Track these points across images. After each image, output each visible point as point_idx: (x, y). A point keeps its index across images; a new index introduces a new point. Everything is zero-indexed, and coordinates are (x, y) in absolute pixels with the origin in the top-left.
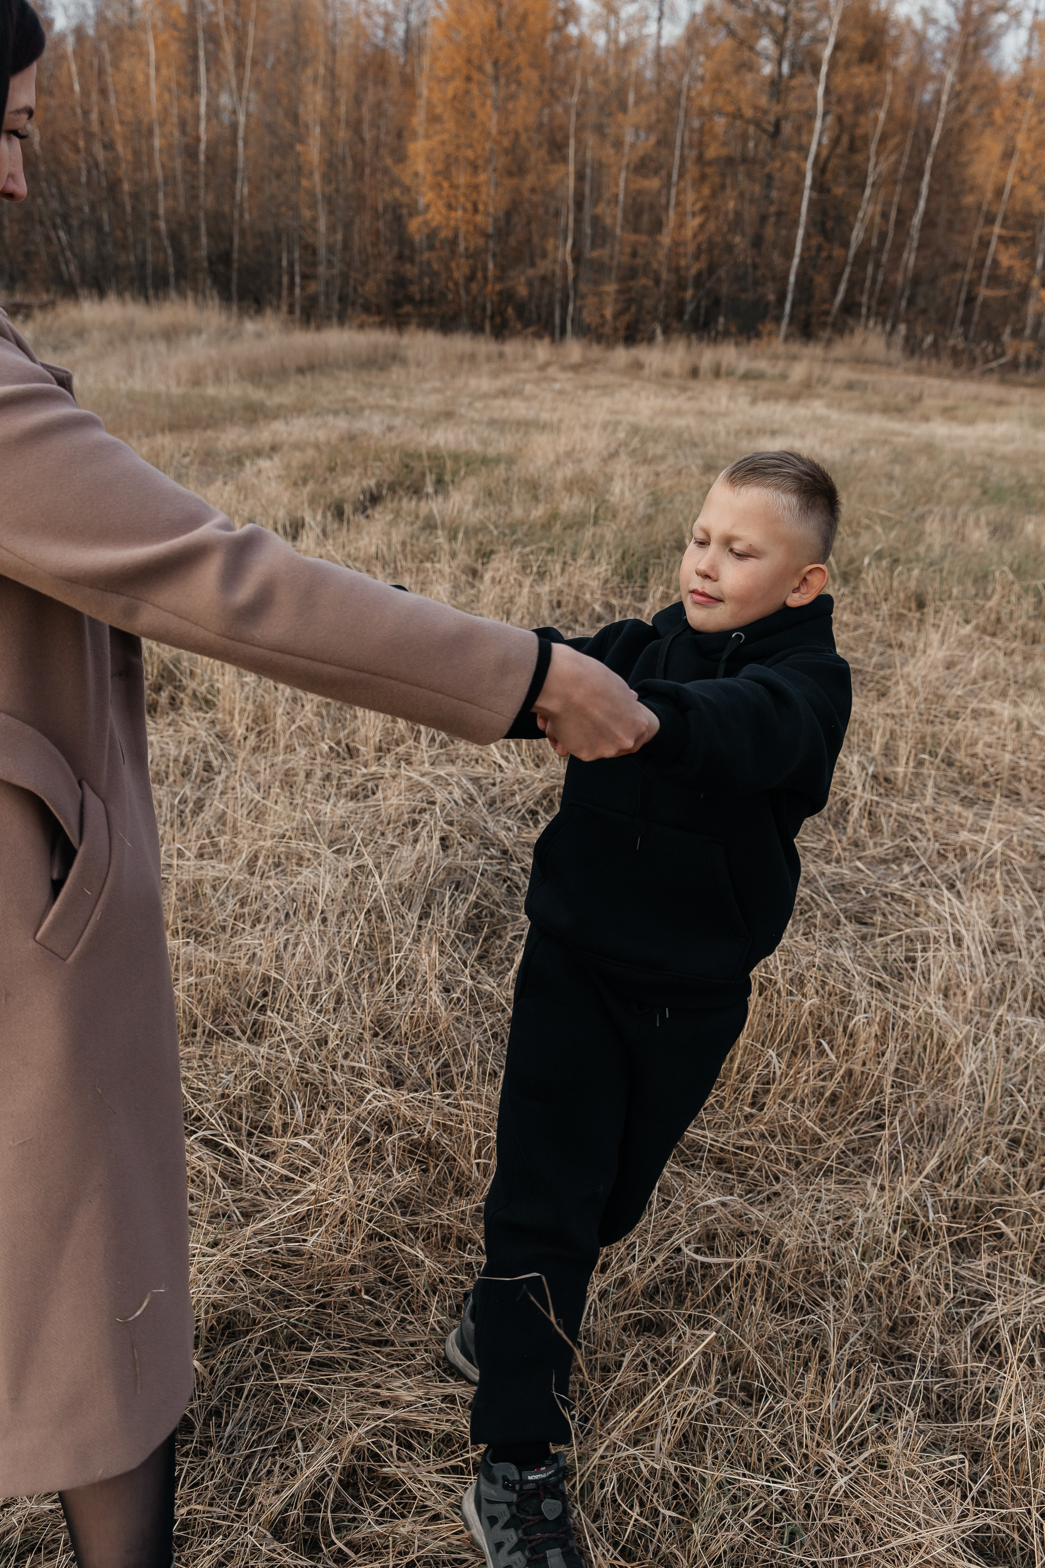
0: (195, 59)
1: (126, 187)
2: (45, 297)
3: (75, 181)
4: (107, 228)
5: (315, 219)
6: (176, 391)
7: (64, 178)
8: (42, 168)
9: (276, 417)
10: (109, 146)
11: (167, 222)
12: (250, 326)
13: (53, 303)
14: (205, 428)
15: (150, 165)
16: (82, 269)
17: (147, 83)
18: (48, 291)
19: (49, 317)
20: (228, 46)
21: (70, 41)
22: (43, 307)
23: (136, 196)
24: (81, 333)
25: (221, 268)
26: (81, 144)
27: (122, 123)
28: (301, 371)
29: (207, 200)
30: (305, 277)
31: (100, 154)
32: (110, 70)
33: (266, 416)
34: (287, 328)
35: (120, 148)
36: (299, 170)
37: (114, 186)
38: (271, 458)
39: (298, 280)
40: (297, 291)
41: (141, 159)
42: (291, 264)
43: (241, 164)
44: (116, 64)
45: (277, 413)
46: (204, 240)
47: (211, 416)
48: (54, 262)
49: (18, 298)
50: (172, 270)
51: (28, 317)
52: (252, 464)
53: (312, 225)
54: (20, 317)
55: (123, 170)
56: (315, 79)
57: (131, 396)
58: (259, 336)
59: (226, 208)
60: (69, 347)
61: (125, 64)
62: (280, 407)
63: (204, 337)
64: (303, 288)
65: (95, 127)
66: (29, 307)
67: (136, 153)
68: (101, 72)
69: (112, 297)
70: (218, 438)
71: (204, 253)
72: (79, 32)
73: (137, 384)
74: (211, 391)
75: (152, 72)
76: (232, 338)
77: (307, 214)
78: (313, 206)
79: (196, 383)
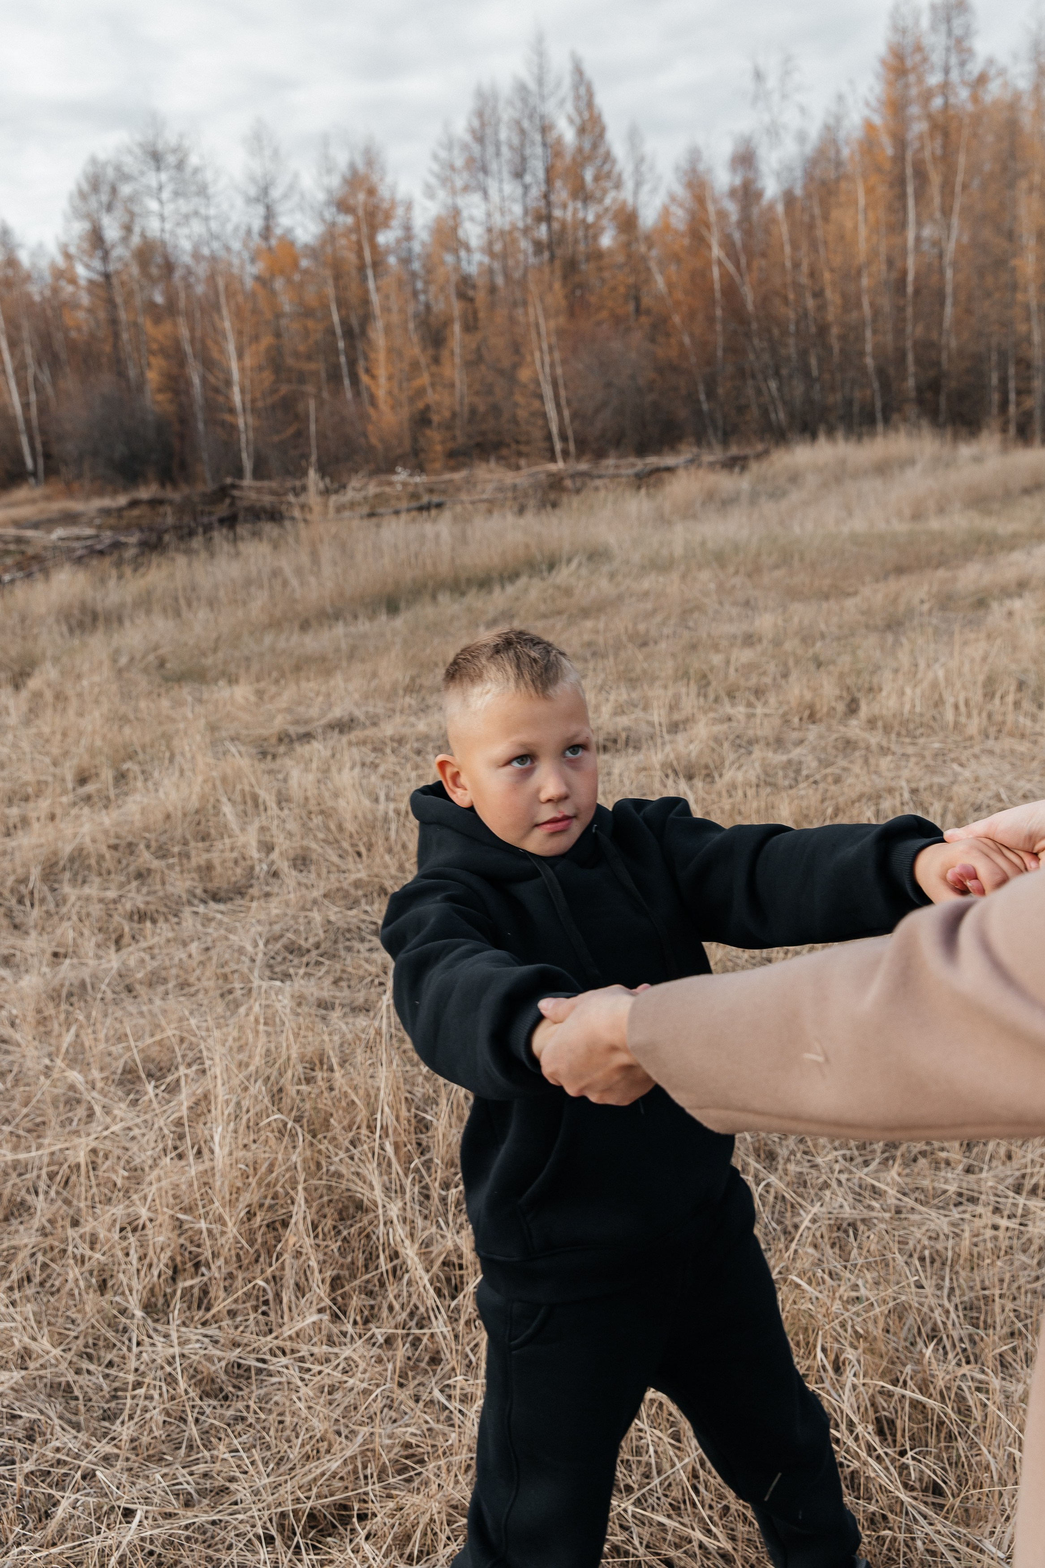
0: (903, 196)
1: (835, 331)
2: (760, 447)
3: (785, 333)
4: (815, 372)
5: (1030, 333)
6: (901, 527)
7: (776, 332)
8: (755, 326)
9: (1012, 548)
10: (818, 294)
11: (875, 357)
12: (965, 451)
13: (766, 452)
14: (938, 566)
15: (859, 306)
16: (791, 415)
17: (856, 228)
18: (762, 440)
19: (765, 465)
20: (935, 179)
21: (780, 208)
22: (759, 456)
23: (843, 338)
24: (795, 478)
25: (928, 395)
26: (791, 296)
27: (832, 270)
28: (1026, 491)
29: (915, 331)
30: (1019, 393)
31: (810, 303)
32: (819, 222)
33: (1002, 548)
34: (1005, 449)
35: (828, 293)
36: (1014, 287)
37: (823, 330)
38: (1020, 596)
39: (1012, 396)
40: (1012, 409)
41: (850, 302)
42: (1004, 380)
43: (949, 289)
44: (826, 218)
45: (1011, 543)
46: (911, 368)
47: (942, 553)
48: (765, 413)
49: (734, 450)
50: (878, 405)
51: (743, 468)
52: (1001, 605)
53: (1028, 339)
54: (737, 469)
55: (831, 315)
56: (1031, 190)
57: (855, 539)
58: (977, 460)
59: (934, 336)
60: (784, 494)
61: (835, 214)
62: (1015, 535)
63: (919, 467)
64: (1018, 404)
65: (804, 280)
66: (745, 458)
67: (844, 296)
68: (811, 227)
69: (822, 439)
70: (954, 579)
71: (911, 382)
72: (789, 198)
73: (858, 525)
74: (935, 524)
75: (861, 217)
76: (947, 465)
77: (1022, 328)
78: (1028, 319)
79: (917, 516)
